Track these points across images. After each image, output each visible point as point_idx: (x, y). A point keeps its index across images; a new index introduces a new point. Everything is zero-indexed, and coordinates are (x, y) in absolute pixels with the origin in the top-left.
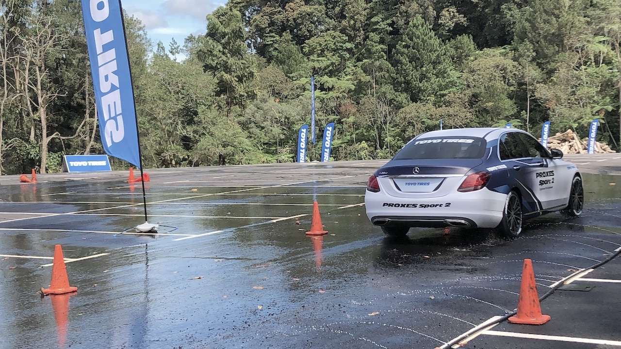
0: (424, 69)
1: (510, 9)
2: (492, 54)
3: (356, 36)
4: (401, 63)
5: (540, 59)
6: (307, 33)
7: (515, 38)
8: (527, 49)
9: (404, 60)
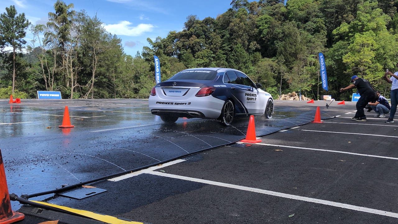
0: (240, 65)
1: (278, 43)
2: (268, 60)
3: (216, 52)
4: (231, 62)
5: (287, 63)
6: (197, 50)
7: (278, 54)
8: (282, 59)
9: (232, 61)
